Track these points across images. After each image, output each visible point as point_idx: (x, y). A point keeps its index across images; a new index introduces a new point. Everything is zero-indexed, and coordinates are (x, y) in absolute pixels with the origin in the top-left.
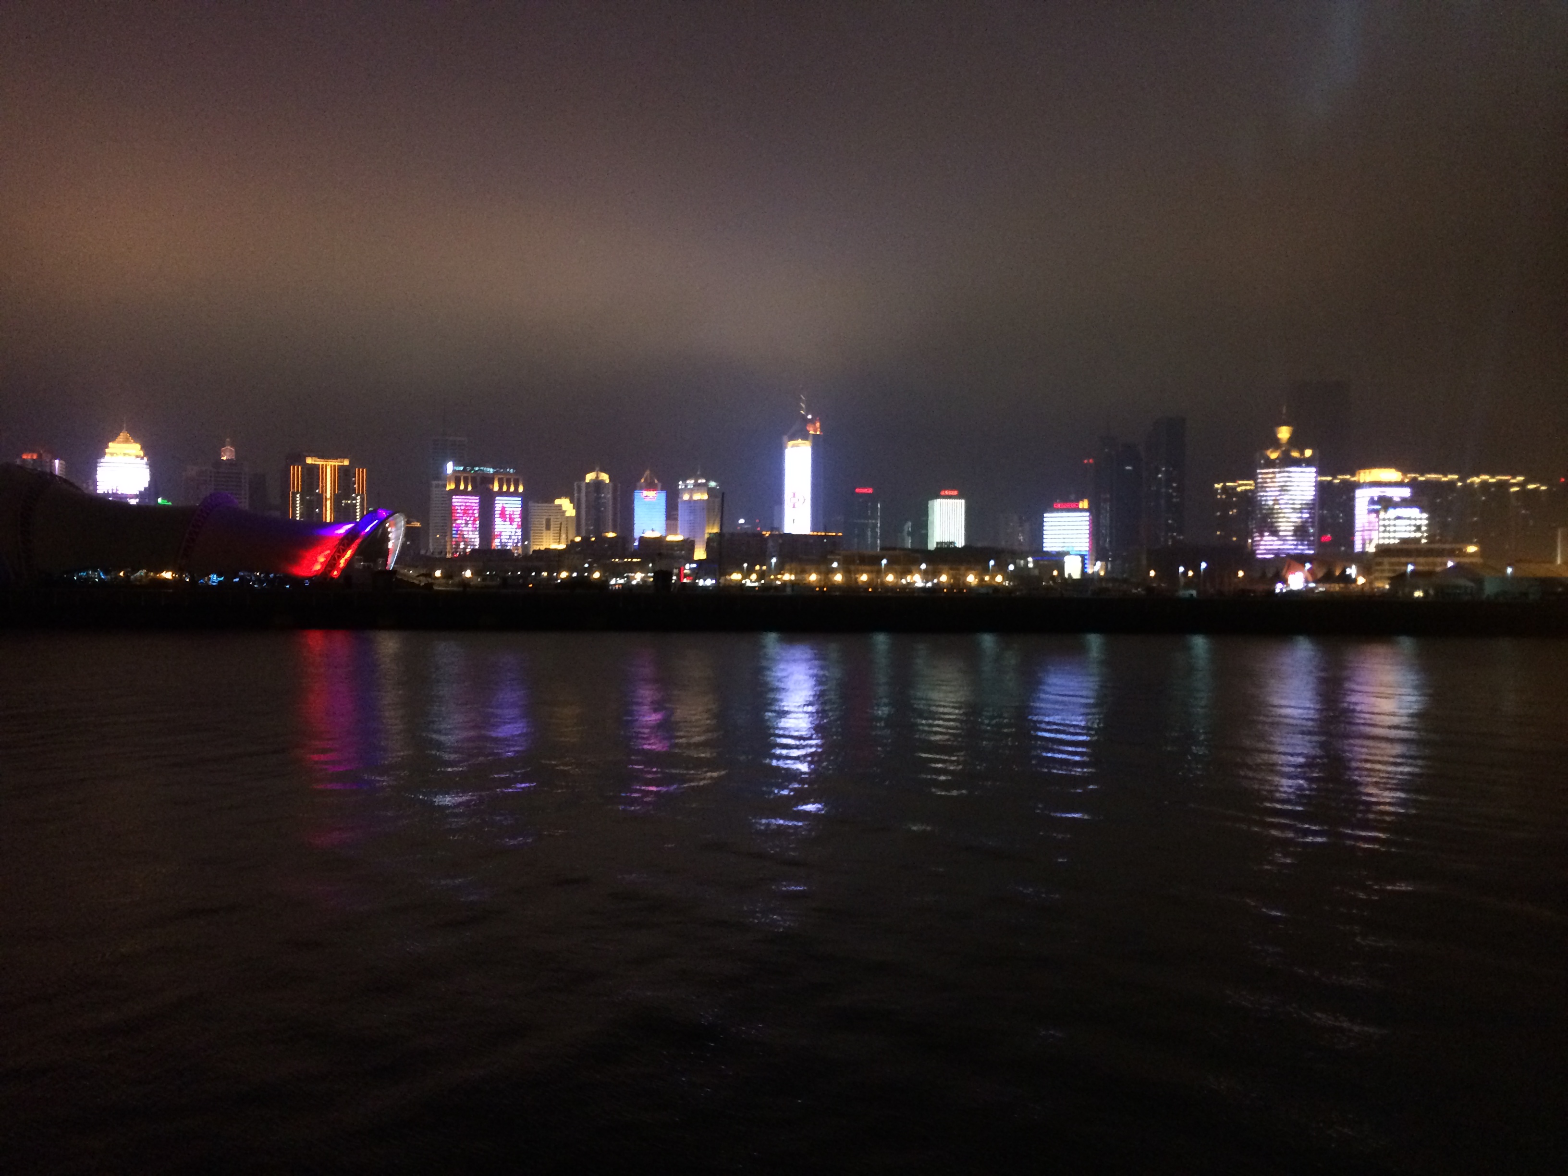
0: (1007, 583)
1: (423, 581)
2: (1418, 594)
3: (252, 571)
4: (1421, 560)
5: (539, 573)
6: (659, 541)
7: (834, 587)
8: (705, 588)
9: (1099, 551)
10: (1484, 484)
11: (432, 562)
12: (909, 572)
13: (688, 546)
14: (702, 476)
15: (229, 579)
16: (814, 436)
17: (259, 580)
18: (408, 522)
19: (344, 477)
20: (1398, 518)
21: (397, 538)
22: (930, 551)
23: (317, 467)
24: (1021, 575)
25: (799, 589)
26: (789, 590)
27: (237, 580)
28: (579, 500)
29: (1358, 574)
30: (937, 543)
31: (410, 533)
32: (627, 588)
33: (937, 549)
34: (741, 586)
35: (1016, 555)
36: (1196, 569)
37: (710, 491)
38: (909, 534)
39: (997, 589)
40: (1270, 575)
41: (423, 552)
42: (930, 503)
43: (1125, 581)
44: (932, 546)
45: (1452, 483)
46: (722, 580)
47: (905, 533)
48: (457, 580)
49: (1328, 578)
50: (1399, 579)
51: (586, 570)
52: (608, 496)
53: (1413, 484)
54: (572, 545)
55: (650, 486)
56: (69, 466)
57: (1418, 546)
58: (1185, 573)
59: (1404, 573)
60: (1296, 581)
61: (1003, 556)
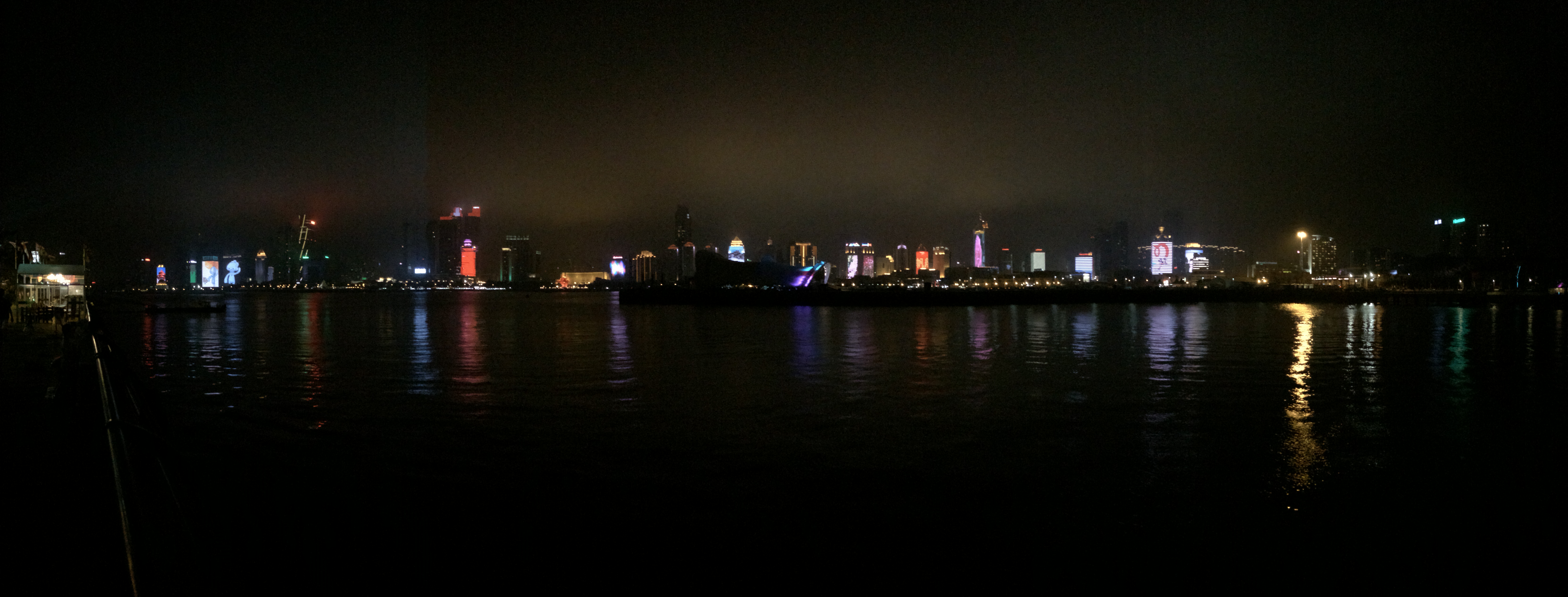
0: (1062, 285)
1: (837, 288)
2: (1205, 287)
3: (777, 284)
4: (1206, 275)
5: (880, 284)
6: (927, 271)
7: (995, 288)
8: (944, 289)
9: (1096, 271)
10: (1226, 249)
11: (840, 281)
12: (1023, 281)
13: (937, 273)
14: (942, 246)
15: (770, 288)
16: (986, 229)
17: (780, 287)
18: (832, 266)
19: (809, 249)
20: (1199, 260)
21: (827, 272)
22: (1032, 273)
23: (799, 246)
24: (1067, 281)
25: (982, 289)
26: (977, 290)
27: (773, 288)
28: (895, 256)
29: (1187, 281)
30: (1035, 269)
31: (833, 270)
32: (914, 290)
33: (1034, 272)
34: (958, 288)
35: (1065, 274)
36: (1131, 278)
37: (946, 252)
38: (1024, 266)
39: (1058, 287)
40: (1157, 281)
41: (837, 277)
42: (1032, 254)
43: (1105, 283)
44: (1032, 271)
45: (1216, 249)
46: (951, 286)
47: (1022, 265)
48: (850, 287)
49: (1176, 282)
50: (1199, 282)
51: (898, 283)
52: (906, 254)
53: (1204, 249)
54: (893, 273)
55: (923, 250)
56: (719, 249)
57: (1205, 270)
58: (1127, 280)
59: (1201, 280)
60: (1166, 283)
61: (1059, 274)
